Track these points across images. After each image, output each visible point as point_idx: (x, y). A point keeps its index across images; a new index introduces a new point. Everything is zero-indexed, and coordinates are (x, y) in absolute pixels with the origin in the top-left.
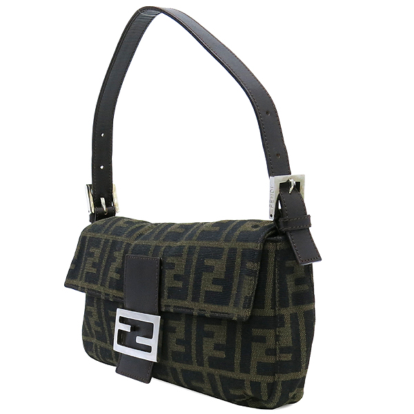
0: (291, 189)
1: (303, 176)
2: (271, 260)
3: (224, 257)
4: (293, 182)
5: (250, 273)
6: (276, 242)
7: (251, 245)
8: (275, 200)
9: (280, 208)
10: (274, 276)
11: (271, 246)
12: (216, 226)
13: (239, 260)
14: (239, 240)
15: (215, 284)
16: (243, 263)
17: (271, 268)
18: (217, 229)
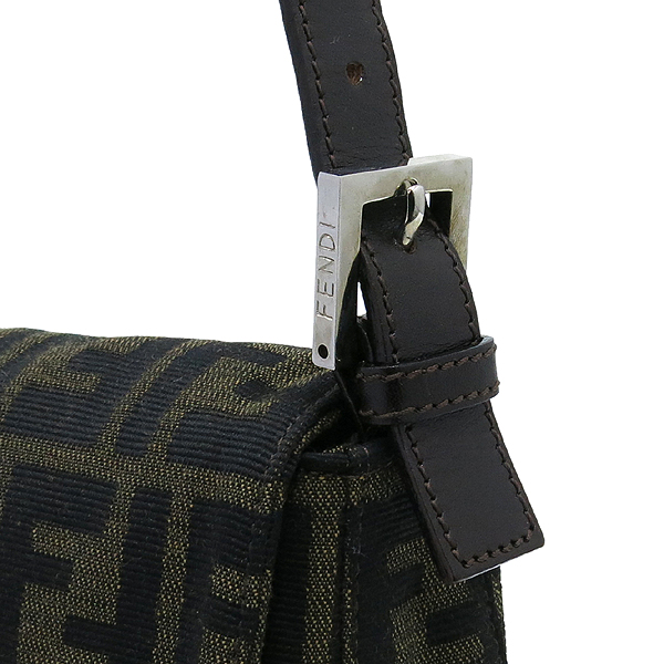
0: (412, 228)
1: (464, 167)
2: (324, 553)
3: (116, 527)
4: (422, 195)
5: (230, 619)
6: (343, 470)
7: (233, 489)
8: (338, 278)
9: (361, 310)
10: (339, 622)
11: (321, 493)
12: (87, 369)
13: (176, 547)
14: (180, 452)
15: (77, 645)
16: (197, 566)
17: (321, 586)
18: (89, 382)
